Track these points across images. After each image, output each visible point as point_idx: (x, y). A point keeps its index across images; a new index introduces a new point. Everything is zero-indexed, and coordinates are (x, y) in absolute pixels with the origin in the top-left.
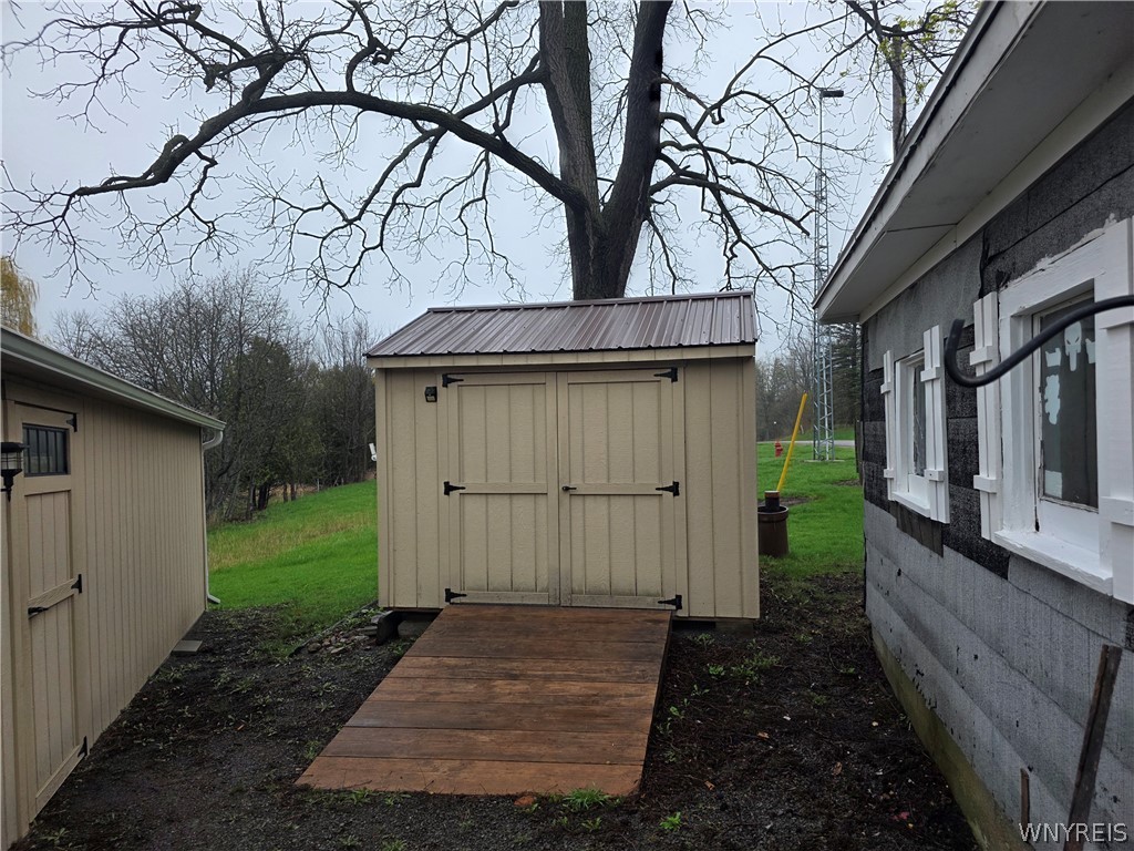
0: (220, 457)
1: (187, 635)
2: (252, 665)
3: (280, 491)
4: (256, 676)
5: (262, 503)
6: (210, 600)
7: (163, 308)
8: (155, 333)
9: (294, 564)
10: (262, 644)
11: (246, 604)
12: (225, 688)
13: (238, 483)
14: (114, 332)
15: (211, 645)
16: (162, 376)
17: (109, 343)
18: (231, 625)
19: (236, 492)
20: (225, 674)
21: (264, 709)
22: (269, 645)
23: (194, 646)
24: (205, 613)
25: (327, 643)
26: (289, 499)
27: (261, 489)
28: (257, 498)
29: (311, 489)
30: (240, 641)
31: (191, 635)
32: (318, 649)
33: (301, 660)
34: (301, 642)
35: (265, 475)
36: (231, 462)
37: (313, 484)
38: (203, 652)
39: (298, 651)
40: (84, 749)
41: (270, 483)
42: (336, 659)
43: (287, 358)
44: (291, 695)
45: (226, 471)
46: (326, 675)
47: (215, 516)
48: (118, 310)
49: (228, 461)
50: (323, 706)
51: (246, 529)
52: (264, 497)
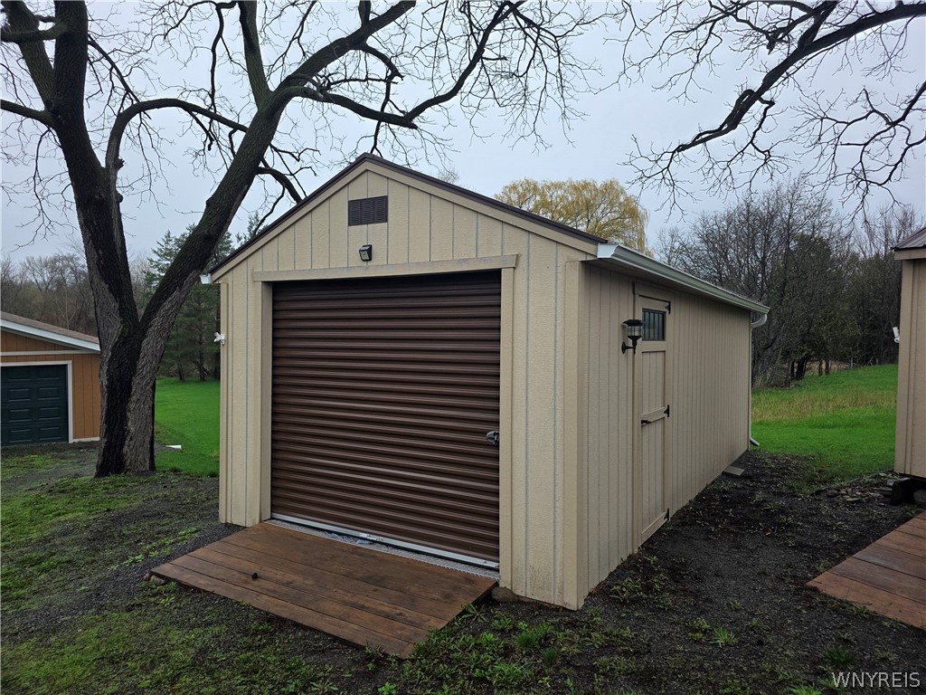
0: (766, 335)
1: (734, 462)
2: (781, 494)
3: (815, 366)
4: (782, 502)
5: (800, 374)
6: (751, 442)
7: (729, 219)
8: (723, 238)
9: (823, 427)
10: (789, 482)
11: (779, 451)
12: (759, 505)
13: (780, 356)
14: (694, 241)
15: (751, 473)
16: (726, 271)
17: (690, 249)
18: (766, 464)
19: (778, 363)
20: (759, 496)
21: (787, 527)
22: (795, 484)
23: (739, 472)
24: (747, 451)
25: (843, 492)
26: (824, 373)
27: (799, 362)
28: (795, 370)
29: (844, 366)
30: (772, 476)
31: (737, 463)
32: (835, 495)
33: (819, 500)
34: (823, 487)
35: (803, 351)
36: (774, 340)
37: (847, 361)
38: (744, 477)
39: (818, 492)
40: (667, 516)
41: (808, 358)
42: (851, 505)
43: (829, 251)
44: (809, 523)
45: (770, 346)
46: (840, 516)
47: (759, 381)
48: (698, 224)
49: (772, 337)
50: (835, 537)
51: (784, 394)
52: (801, 371)
